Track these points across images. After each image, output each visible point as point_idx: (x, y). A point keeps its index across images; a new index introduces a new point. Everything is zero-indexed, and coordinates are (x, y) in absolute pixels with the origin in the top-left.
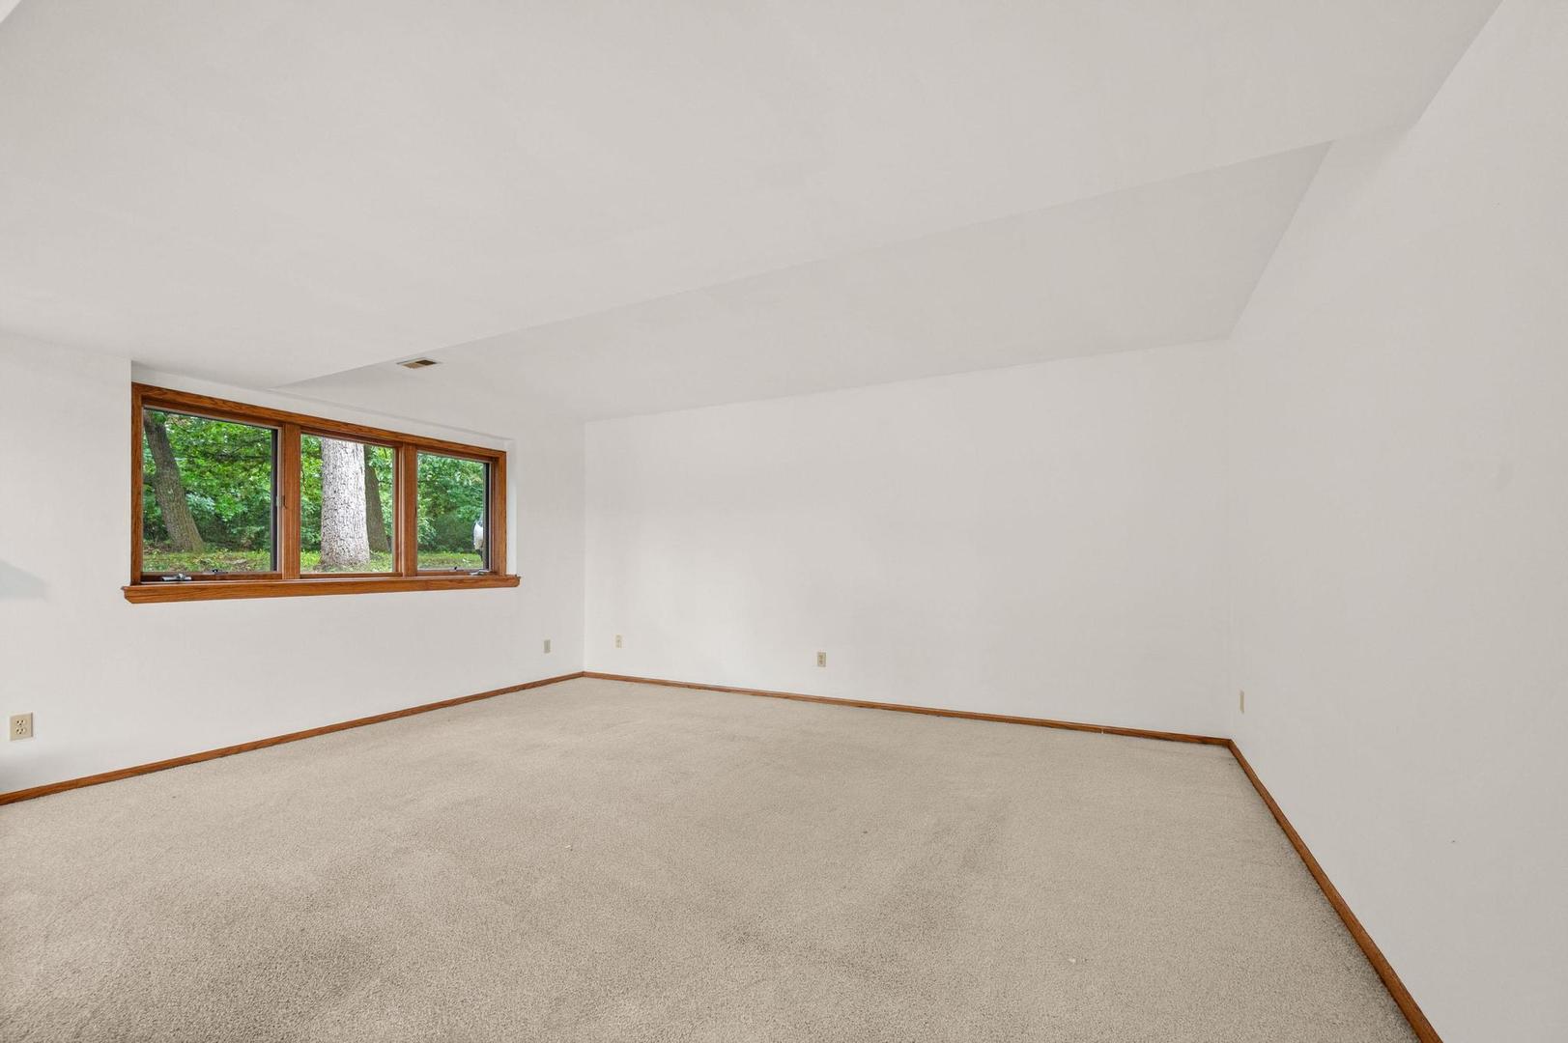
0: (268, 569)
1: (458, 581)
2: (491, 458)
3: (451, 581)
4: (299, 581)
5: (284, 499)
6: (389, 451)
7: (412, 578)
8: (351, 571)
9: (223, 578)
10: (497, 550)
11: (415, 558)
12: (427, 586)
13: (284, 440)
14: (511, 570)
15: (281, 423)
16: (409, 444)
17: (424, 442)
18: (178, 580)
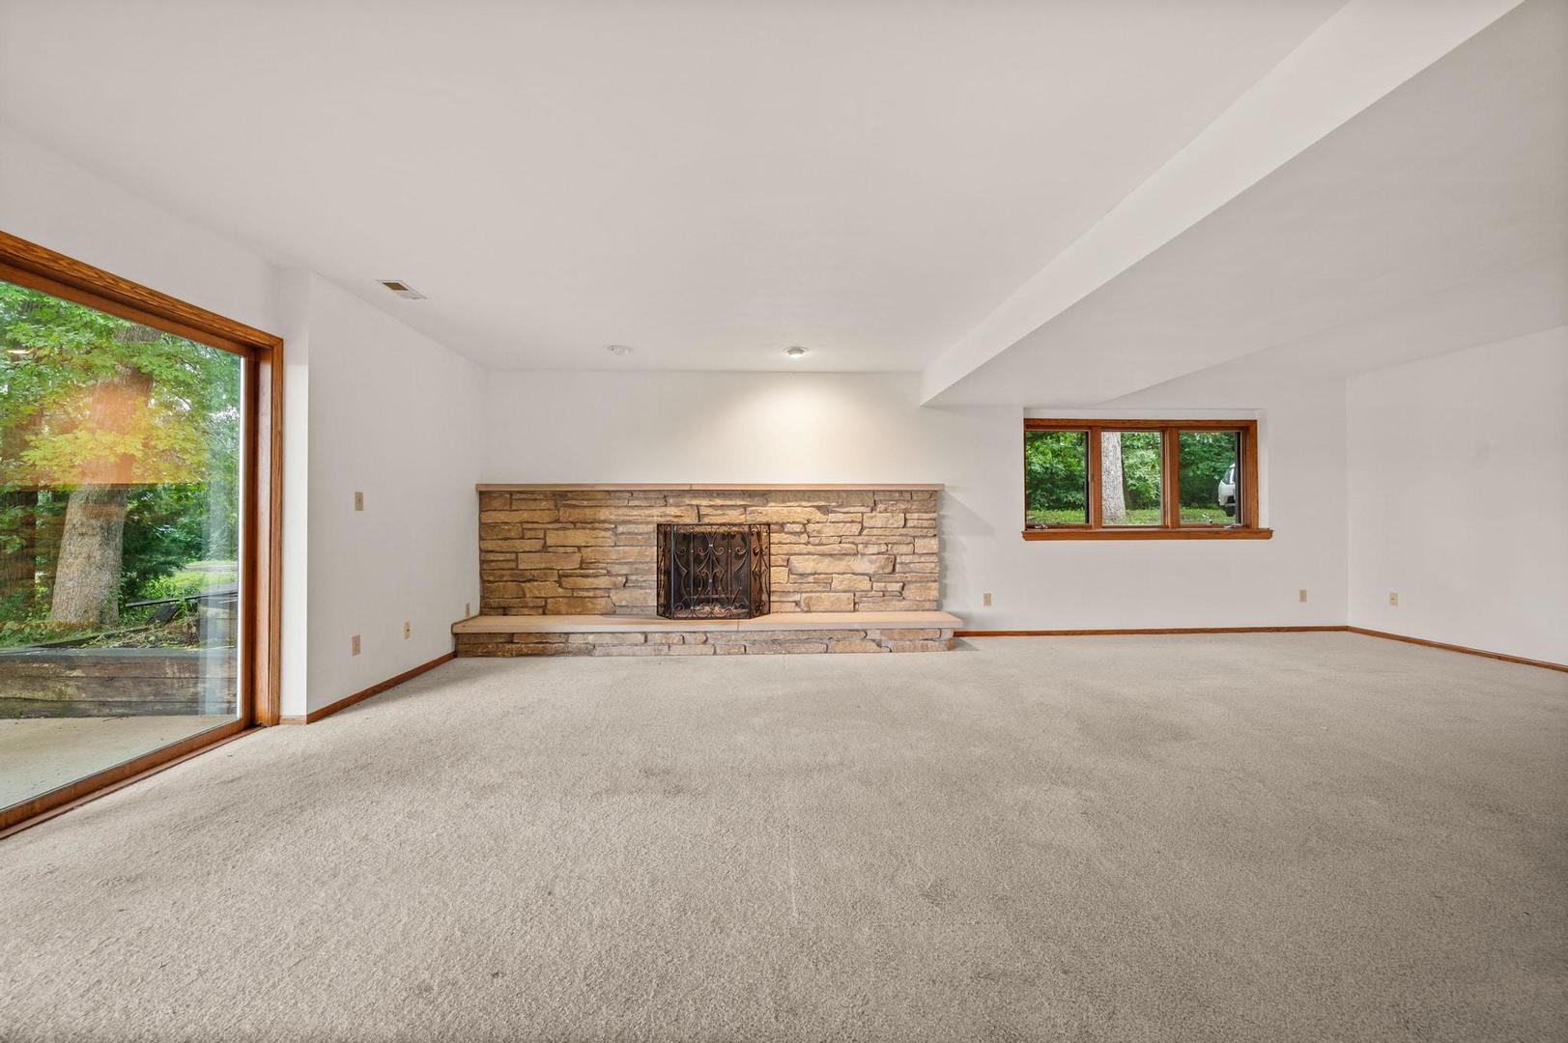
0: (1083, 523)
1: (1213, 533)
2: (1241, 428)
3: (1209, 532)
4: (1102, 530)
5: (1093, 476)
6: (1157, 434)
7: (1178, 530)
8: (1112, 524)
9: (1062, 528)
10: (1249, 507)
11: (1178, 513)
12: (1189, 536)
13: (1092, 438)
14: (1263, 524)
15: (1090, 427)
16: (1172, 427)
17: (1185, 424)
18: (1042, 528)
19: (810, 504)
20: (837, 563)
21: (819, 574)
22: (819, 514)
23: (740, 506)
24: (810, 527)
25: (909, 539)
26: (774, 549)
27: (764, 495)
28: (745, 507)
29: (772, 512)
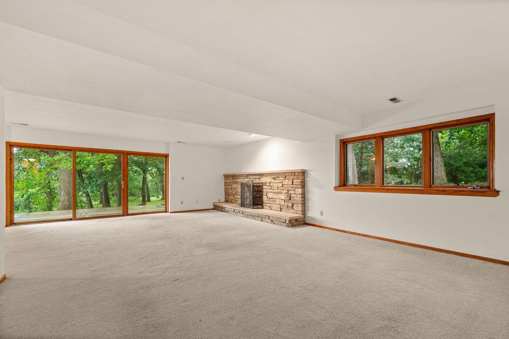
19: (271, 177)
20: (277, 195)
21: (273, 198)
22: (273, 180)
23: (258, 178)
24: (271, 184)
25: (294, 189)
26: (264, 190)
27: (262, 175)
28: (259, 178)
29: (264, 180)
